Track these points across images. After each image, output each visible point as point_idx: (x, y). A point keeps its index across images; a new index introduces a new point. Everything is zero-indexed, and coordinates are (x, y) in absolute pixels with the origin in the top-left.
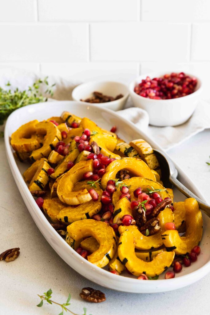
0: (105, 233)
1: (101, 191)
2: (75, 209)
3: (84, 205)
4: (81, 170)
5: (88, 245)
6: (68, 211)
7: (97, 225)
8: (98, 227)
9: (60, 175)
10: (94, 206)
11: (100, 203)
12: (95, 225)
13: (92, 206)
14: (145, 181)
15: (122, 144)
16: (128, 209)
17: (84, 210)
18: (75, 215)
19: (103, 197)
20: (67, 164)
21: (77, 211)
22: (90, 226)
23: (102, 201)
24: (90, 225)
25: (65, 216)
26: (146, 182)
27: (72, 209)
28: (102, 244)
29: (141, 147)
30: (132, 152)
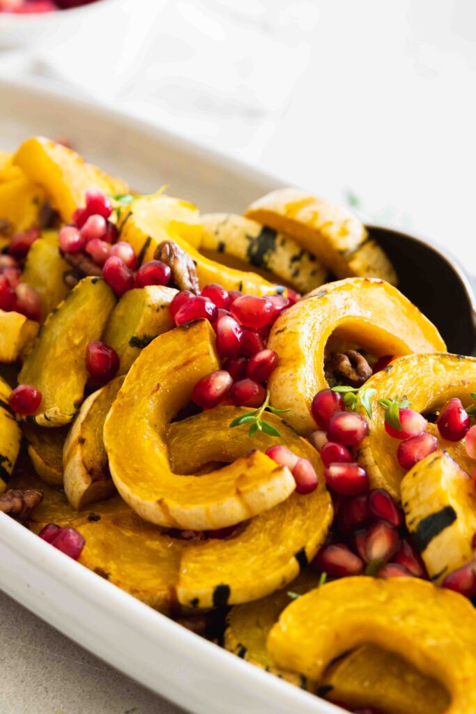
0: (447, 625)
1: (302, 443)
2: (238, 546)
3: (266, 520)
4: (178, 374)
5: (366, 684)
6: (214, 558)
7: (390, 599)
8: (401, 604)
9: (79, 405)
10: (309, 513)
11: (328, 497)
12: (382, 597)
13: (300, 516)
14: (442, 366)
15: (224, 223)
16: (470, 500)
17: (276, 539)
18: (254, 572)
19: (336, 470)
20: (79, 353)
21: (252, 552)
22: (366, 609)
23: (333, 486)
24: (363, 604)
25: (216, 582)
26: (447, 367)
27: (228, 549)
28: (457, 674)
29: (318, 224)
30: (280, 249)
